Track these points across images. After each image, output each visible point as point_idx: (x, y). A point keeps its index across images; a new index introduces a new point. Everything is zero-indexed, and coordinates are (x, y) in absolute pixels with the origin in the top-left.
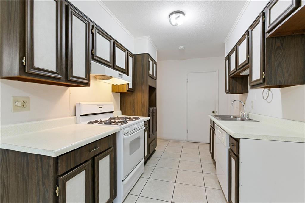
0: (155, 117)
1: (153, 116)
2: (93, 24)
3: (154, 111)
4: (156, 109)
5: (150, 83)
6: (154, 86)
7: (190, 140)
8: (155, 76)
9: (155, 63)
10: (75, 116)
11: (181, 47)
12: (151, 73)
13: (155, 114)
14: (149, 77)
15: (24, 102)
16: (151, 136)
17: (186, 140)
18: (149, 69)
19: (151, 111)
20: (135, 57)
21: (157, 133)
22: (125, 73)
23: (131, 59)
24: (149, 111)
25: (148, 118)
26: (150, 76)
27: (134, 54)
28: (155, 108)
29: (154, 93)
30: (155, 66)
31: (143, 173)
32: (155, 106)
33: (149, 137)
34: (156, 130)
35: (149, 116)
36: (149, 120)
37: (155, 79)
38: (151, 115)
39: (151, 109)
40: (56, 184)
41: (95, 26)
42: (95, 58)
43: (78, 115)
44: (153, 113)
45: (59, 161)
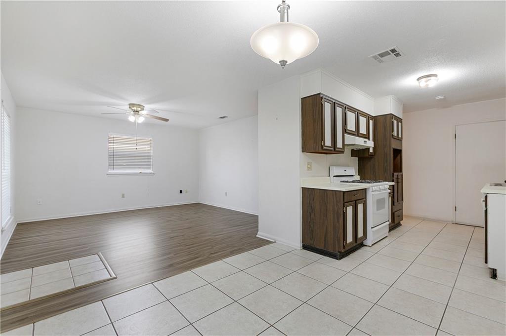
0: (400, 184)
1: (397, 182)
2: (345, 106)
3: (400, 177)
4: (402, 175)
5: (395, 145)
6: (399, 148)
7: (458, 221)
8: (400, 136)
9: (399, 120)
10: (329, 176)
11: (440, 97)
12: (396, 135)
13: (401, 180)
14: (392, 139)
15: (310, 168)
16: (395, 204)
17: (452, 221)
18: (393, 130)
19: (395, 177)
20: (375, 119)
21: (403, 204)
22: (366, 138)
23: (371, 122)
24: (393, 176)
25: (393, 183)
26: (394, 138)
27: (374, 115)
28: (400, 173)
29: (399, 156)
30: (400, 124)
31: (386, 237)
32: (401, 171)
33: (394, 205)
34: (402, 200)
35: (393, 181)
36: (393, 186)
37: (400, 140)
38: (395, 180)
39: (396, 174)
40: (344, 206)
41: (347, 106)
42: (347, 131)
43: (332, 175)
44: (397, 178)
45: (345, 194)
